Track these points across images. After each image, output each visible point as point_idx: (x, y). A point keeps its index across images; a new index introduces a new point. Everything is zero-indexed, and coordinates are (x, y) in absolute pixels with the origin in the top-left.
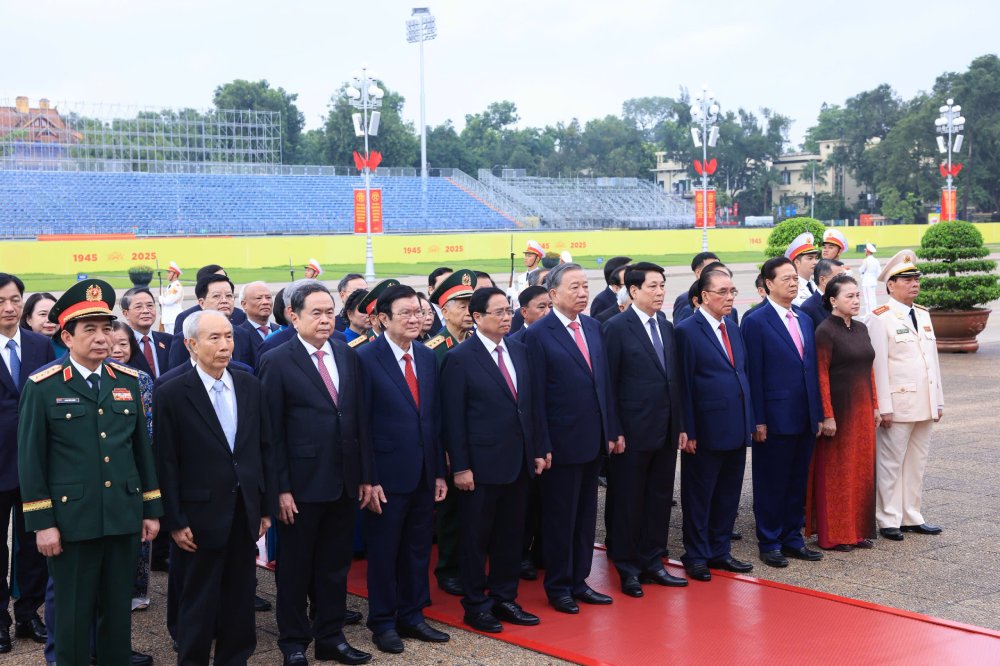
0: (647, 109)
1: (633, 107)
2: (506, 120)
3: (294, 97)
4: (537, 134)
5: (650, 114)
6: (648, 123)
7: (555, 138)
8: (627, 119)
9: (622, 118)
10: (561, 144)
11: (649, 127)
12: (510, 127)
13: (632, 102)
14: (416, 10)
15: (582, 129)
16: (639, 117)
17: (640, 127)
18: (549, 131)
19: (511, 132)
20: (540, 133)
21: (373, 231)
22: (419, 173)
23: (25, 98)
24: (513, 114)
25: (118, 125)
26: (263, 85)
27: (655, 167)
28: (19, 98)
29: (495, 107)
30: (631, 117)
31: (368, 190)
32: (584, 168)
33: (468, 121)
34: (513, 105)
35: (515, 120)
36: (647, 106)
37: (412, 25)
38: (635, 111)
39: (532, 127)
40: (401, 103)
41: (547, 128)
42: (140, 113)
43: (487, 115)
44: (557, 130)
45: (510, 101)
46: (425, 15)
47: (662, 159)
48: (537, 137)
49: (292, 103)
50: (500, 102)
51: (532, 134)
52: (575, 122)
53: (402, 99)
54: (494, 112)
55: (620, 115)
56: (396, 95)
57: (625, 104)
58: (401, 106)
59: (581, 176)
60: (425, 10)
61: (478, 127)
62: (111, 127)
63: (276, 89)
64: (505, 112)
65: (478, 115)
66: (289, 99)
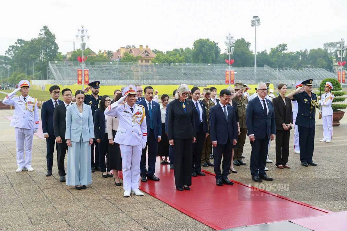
0: (332, 46)
1: (327, 45)
2: (284, 49)
3: (217, 44)
4: (294, 54)
5: (333, 47)
6: (331, 50)
7: (300, 55)
8: (325, 49)
9: (323, 49)
10: (301, 57)
11: (333, 51)
12: (285, 52)
13: (327, 43)
14: (254, 17)
15: (308, 52)
16: (329, 48)
17: (329, 52)
18: (298, 53)
19: (285, 53)
20: (295, 53)
21: (231, 83)
22: (254, 66)
23: (142, 46)
24: (286, 48)
25: (168, 52)
26: (208, 40)
27: (333, 64)
28: (140, 46)
29: (280, 46)
30: (326, 48)
31: (230, 71)
32: (308, 64)
33: (271, 50)
34: (286, 45)
35: (287, 49)
36: (332, 45)
37: (253, 21)
38: (328, 46)
39: (292, 51)
40: (250, 45)
41: (297, 52)
42: (174, 49)
43: (277, 48)
44: (300, 52)
45: (285, 43)
46: (257, 18)
47: (335, 61)
48: (294, 55)
49: (217, 45)
50: (282, 44)
51: (292, 54)
52: (306, 50)
53: (250, 44)
54: (280, 47)
55: (322, 48)
56: (248, 42)
57: (325, 44)
58: (250, 46)
59: (307, 67)
60: (257, 17)
61: (274, 52)
62: (166, 53)
63: (212, 41)
64: (283, 47)
65: (274, 48)
66: (216, 44)
